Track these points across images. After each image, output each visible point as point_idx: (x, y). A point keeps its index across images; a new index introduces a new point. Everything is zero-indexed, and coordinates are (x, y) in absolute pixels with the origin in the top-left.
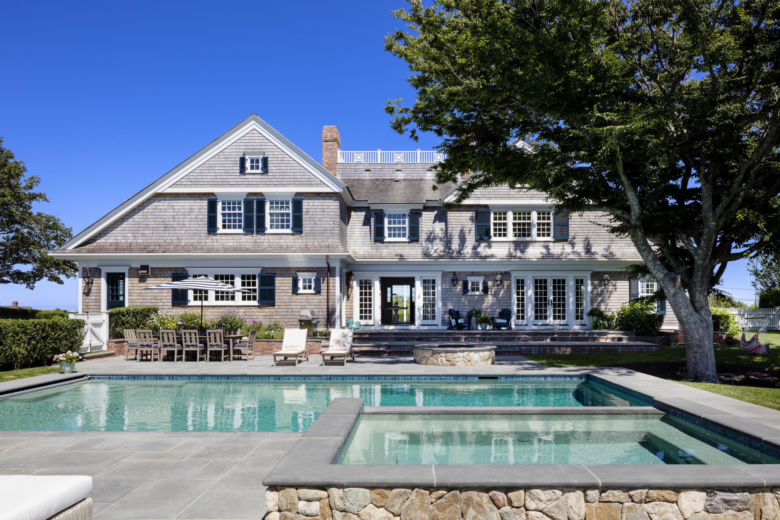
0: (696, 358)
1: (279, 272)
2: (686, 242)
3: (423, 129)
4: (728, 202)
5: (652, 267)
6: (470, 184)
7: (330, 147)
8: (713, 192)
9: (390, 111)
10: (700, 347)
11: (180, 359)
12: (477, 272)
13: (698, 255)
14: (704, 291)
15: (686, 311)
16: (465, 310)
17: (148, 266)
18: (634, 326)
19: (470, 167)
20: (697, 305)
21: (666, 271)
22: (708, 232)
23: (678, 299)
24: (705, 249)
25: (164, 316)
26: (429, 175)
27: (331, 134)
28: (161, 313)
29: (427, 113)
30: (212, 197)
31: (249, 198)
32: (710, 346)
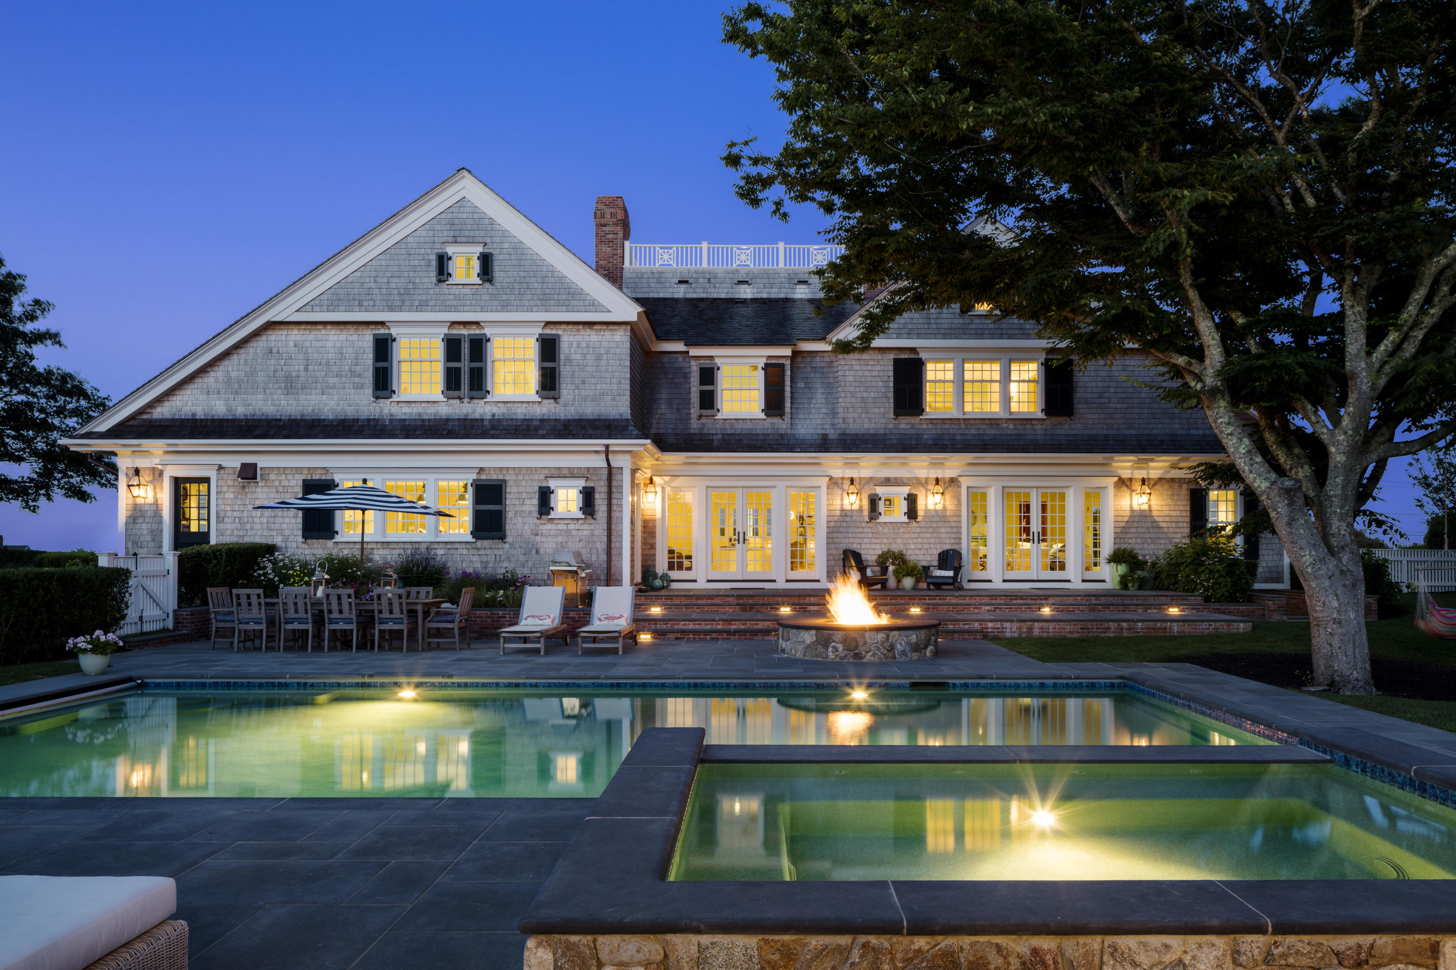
0: (1331, 645)
1: (513, 477)
2: (1313, 418)
3: (796, 197)
4: (1397, 340)
5: (1246, 468)
6: (886, 306)
7: (610, 236)
8: (1368, 320)
9: (733, 161)
10: (1340, 623)
11: (318, 647)
12: (896, 478)
13: (1337, 444)
14: (1347, 514)
15: (1313, 553)
16: (872, 552)
17: (256, 464)
18: (1201, 583)
19: (888, 272)
20: (1334, 542)
21: (1274, 476)
22: (1358, 399)
23: (1298, 529)
24: (1350, 432)
25: (287, 561)
26: (802, 291)
27: (613, 210)
28: (280, 557)
29: (806, 166)
30: (382, 331)
31: (454, 332)
32: (1358, 623)
